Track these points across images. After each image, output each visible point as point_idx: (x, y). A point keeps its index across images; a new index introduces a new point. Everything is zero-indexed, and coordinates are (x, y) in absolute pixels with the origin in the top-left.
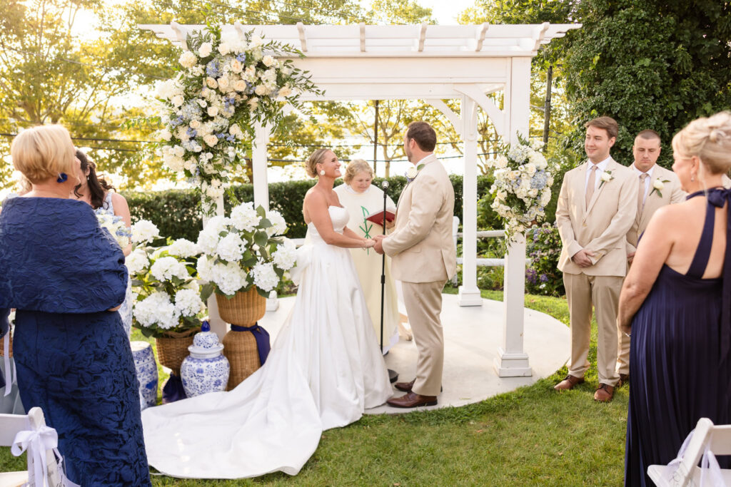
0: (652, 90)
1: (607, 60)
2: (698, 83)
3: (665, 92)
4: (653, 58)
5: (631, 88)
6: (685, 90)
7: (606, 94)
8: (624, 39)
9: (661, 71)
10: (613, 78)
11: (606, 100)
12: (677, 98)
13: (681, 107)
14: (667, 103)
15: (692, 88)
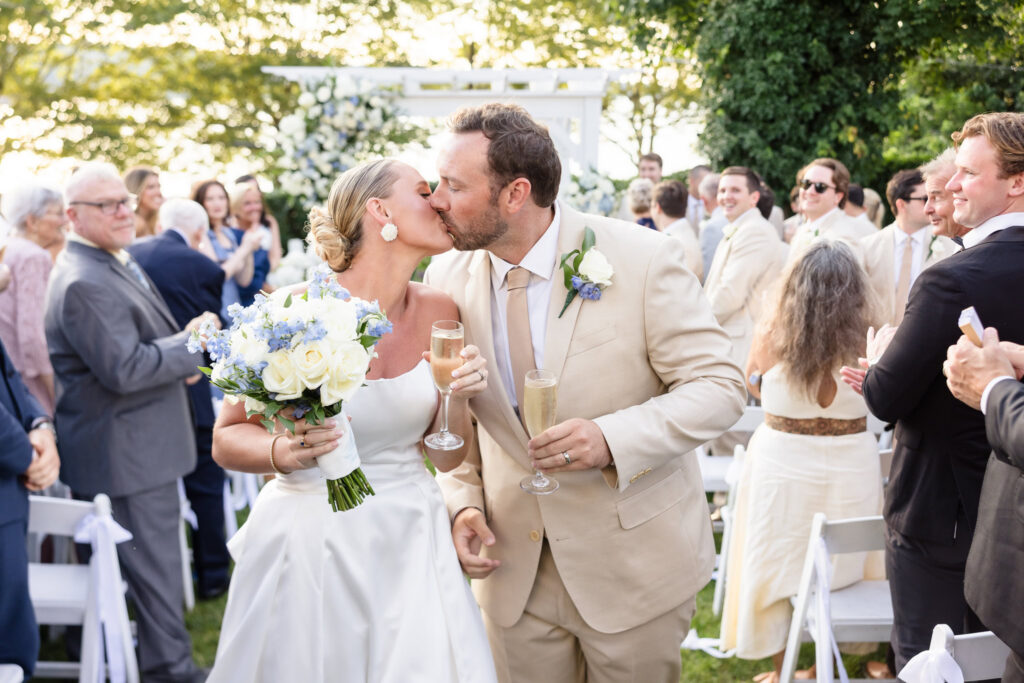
0: (784, 89)
1: (736, 52)
2: (840, 80)
3: (801, 91)
4: (786, 52)
5: (761, 87)
6: (823, 89)
7: (735, 92)
8: (754, 30)
9: (796, 67)
10: (743, 73)
11: (735, 98)
12: (814, 97)
13: (818, 109)
14: (803, 104)
15: (833, 85)
